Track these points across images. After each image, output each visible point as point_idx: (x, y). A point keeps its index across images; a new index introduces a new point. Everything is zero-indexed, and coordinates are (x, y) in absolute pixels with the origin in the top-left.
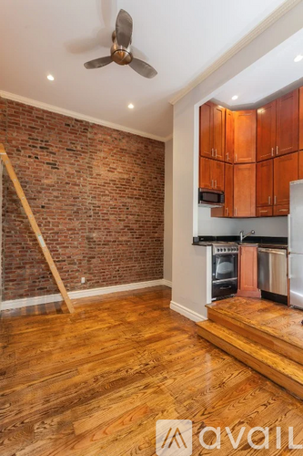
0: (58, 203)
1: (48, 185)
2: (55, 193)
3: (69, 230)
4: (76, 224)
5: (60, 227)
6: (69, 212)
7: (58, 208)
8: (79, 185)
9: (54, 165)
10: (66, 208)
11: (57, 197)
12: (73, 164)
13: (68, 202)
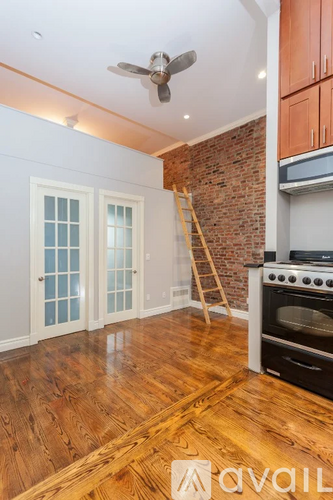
0: (226, 220)
1: (219, 204)
2: (224, 211)
3: (235, 245)
4: (242, 239)
5: (228, 243)
6: (235, 227)
7: (226, 224)
8: (244, 197)
9: (222, 184)
10: (233, 223)
11: (225, 214)
12: (238, 176)
13: (234, 217)
